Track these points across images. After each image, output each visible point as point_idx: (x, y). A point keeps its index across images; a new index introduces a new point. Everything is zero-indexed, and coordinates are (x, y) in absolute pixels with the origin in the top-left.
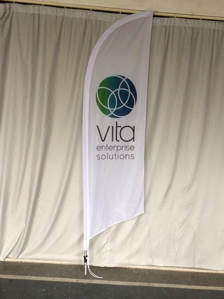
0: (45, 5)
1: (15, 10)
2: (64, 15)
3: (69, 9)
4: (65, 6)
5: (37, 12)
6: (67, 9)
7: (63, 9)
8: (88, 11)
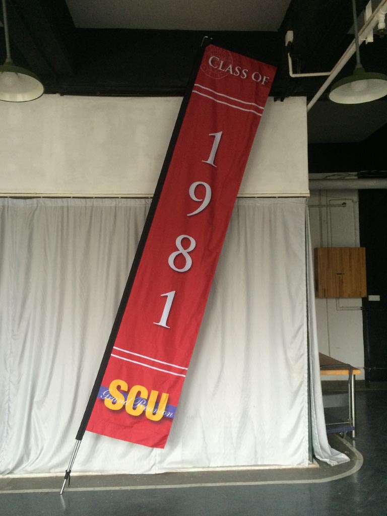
0: (73, 197)
1: (43, 204)
2: (93, 204)
3: (98, 199)
4: (94, 196)
5: (65, 205)
6: (95, 199)
7: (92, 199)
8: (117, 199)
